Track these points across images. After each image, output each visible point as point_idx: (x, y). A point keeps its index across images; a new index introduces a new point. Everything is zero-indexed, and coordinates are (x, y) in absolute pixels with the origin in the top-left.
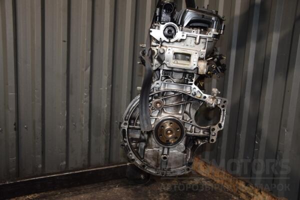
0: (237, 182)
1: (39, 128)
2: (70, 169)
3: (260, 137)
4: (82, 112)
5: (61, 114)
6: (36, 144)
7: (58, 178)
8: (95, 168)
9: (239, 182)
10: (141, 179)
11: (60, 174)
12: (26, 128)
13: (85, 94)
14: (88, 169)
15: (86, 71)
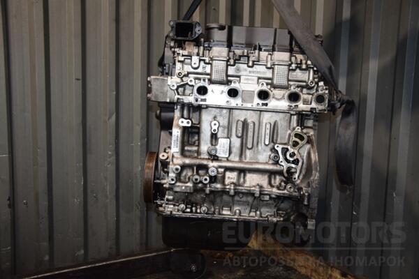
0: (330, 272)
1: (44, 203)
2: (90, 260)
3: (359, 206)
4: (106, 178)
5: (76, 181)
6: (41, 226)
7: (71, 274)
8: (125, 258)
9: (332, 271)
10: (191, 271)
11: (74, 269)
12: (26, 204)
13: (110, 153)
14: (116, 259)
15: (110, 120)
